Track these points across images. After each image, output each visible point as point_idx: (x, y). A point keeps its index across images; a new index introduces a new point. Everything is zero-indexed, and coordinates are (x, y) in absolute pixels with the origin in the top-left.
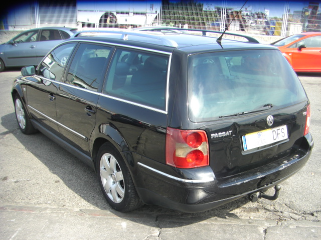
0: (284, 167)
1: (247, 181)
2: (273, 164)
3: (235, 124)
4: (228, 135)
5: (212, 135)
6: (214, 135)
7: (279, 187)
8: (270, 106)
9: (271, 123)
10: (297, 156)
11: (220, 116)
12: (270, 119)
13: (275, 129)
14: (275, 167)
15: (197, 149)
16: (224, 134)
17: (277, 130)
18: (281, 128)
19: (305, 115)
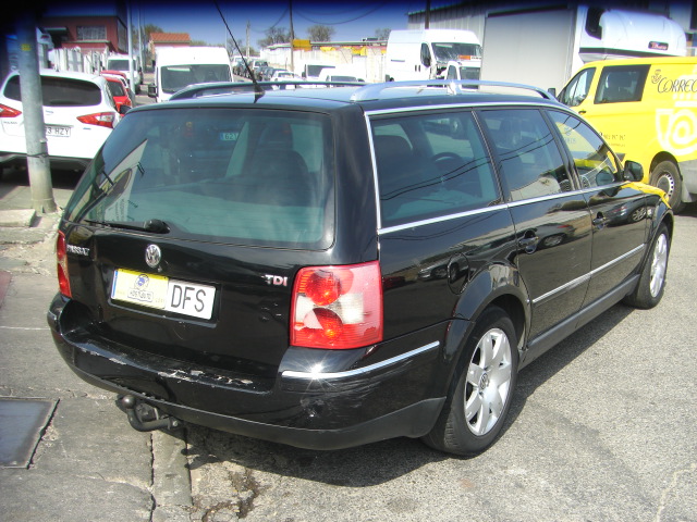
0: (173, 375)
10: (247, 382)
17: (187, 288)
18: (198, 287)
19: (278, 284)
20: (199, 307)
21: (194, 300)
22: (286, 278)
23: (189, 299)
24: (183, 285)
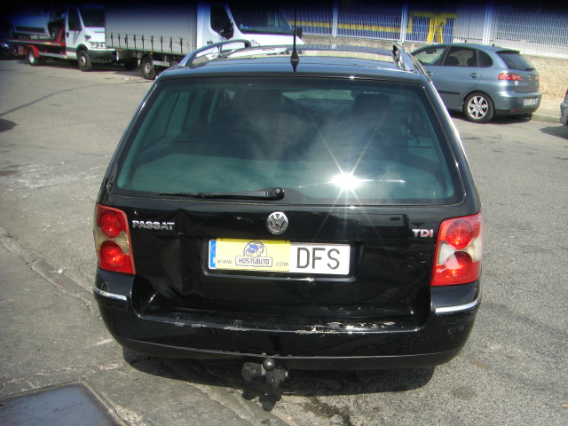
0: (314, 331)
1: (198, 326)
4: (165, 229)
5: (133, 222)
6: (137, 222)
10: (390, 324)
15: (112, 239)
16: (156, 225)
17: (314, 249)
18: (328, 247)
19: (426, 236)
20: (334, 264)
21: (326, 259)
22: (432, 231)
23: (320, 258)
24: (310, 247)
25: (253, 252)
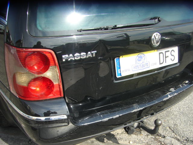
0: (169, 96)
1: (118, 116)
2: (157, 92)
3: (102, 42)
4: (89, 57)
5: (63, 56)
6: (67, 56)
7: (160, 122)
8: (157, 20)
9: (157, 42)
10: (187, 82)
11: (79, 29)
12: (156, 37)
13: (163, 51)
14: (158, 97)
15: (43, 75)
16: (83, 55)
17: (165, 52)
20: (173, 58)
23: (168, 57)
25: (140, 60)
